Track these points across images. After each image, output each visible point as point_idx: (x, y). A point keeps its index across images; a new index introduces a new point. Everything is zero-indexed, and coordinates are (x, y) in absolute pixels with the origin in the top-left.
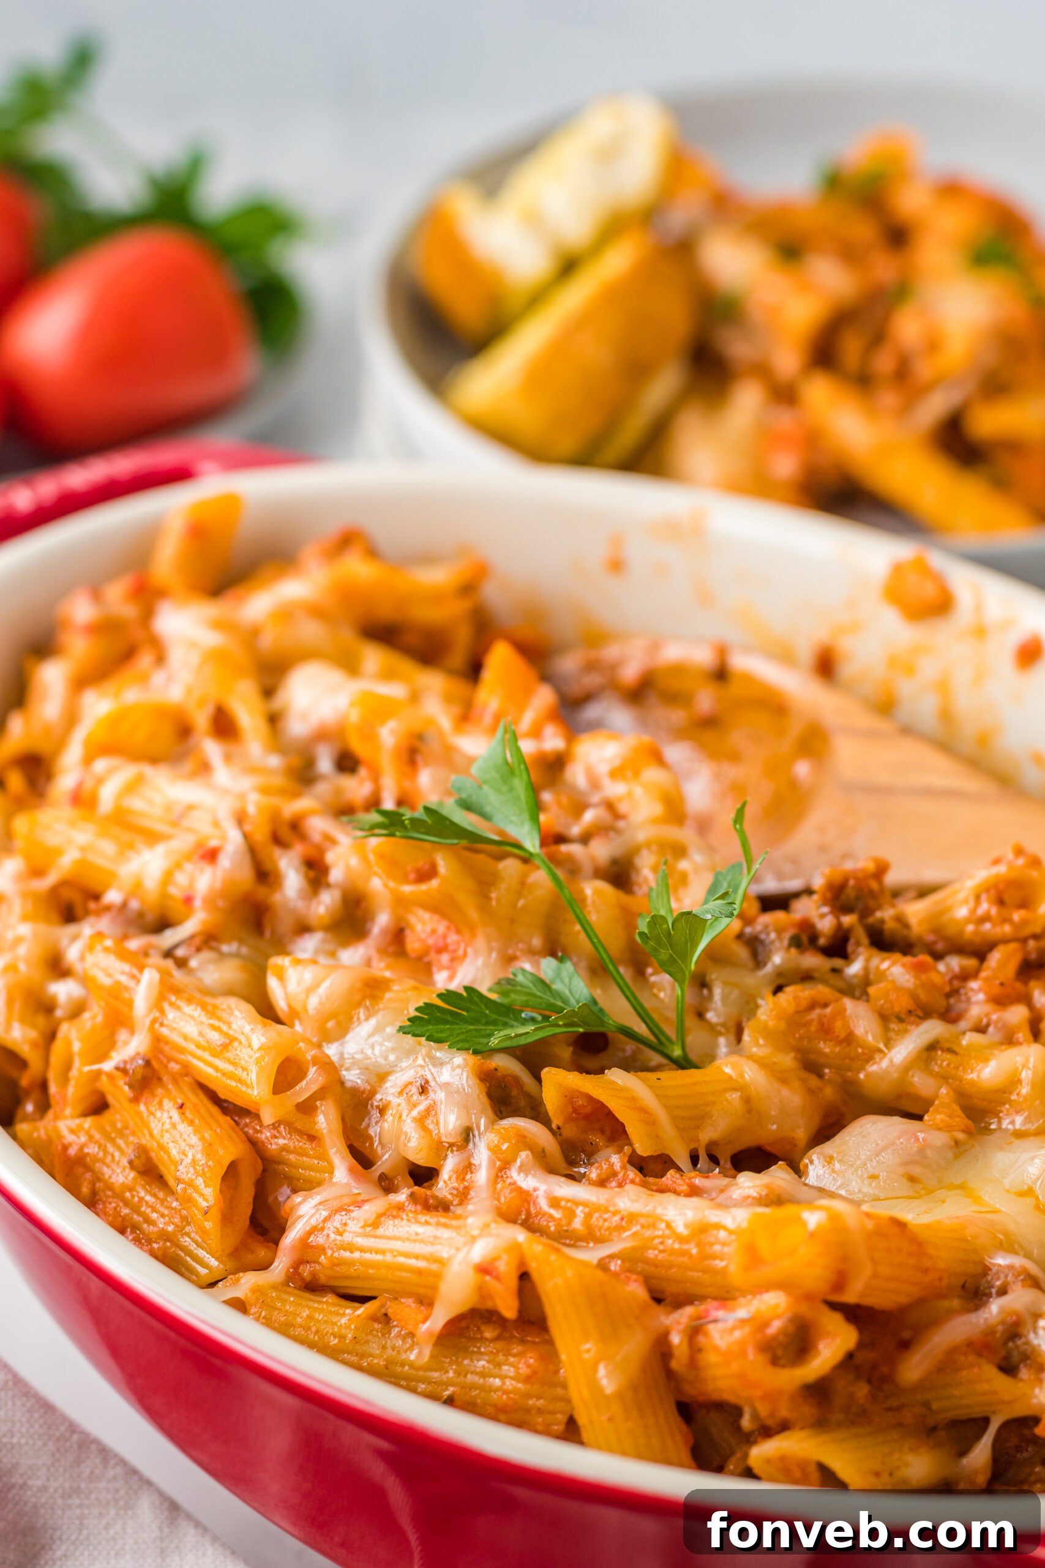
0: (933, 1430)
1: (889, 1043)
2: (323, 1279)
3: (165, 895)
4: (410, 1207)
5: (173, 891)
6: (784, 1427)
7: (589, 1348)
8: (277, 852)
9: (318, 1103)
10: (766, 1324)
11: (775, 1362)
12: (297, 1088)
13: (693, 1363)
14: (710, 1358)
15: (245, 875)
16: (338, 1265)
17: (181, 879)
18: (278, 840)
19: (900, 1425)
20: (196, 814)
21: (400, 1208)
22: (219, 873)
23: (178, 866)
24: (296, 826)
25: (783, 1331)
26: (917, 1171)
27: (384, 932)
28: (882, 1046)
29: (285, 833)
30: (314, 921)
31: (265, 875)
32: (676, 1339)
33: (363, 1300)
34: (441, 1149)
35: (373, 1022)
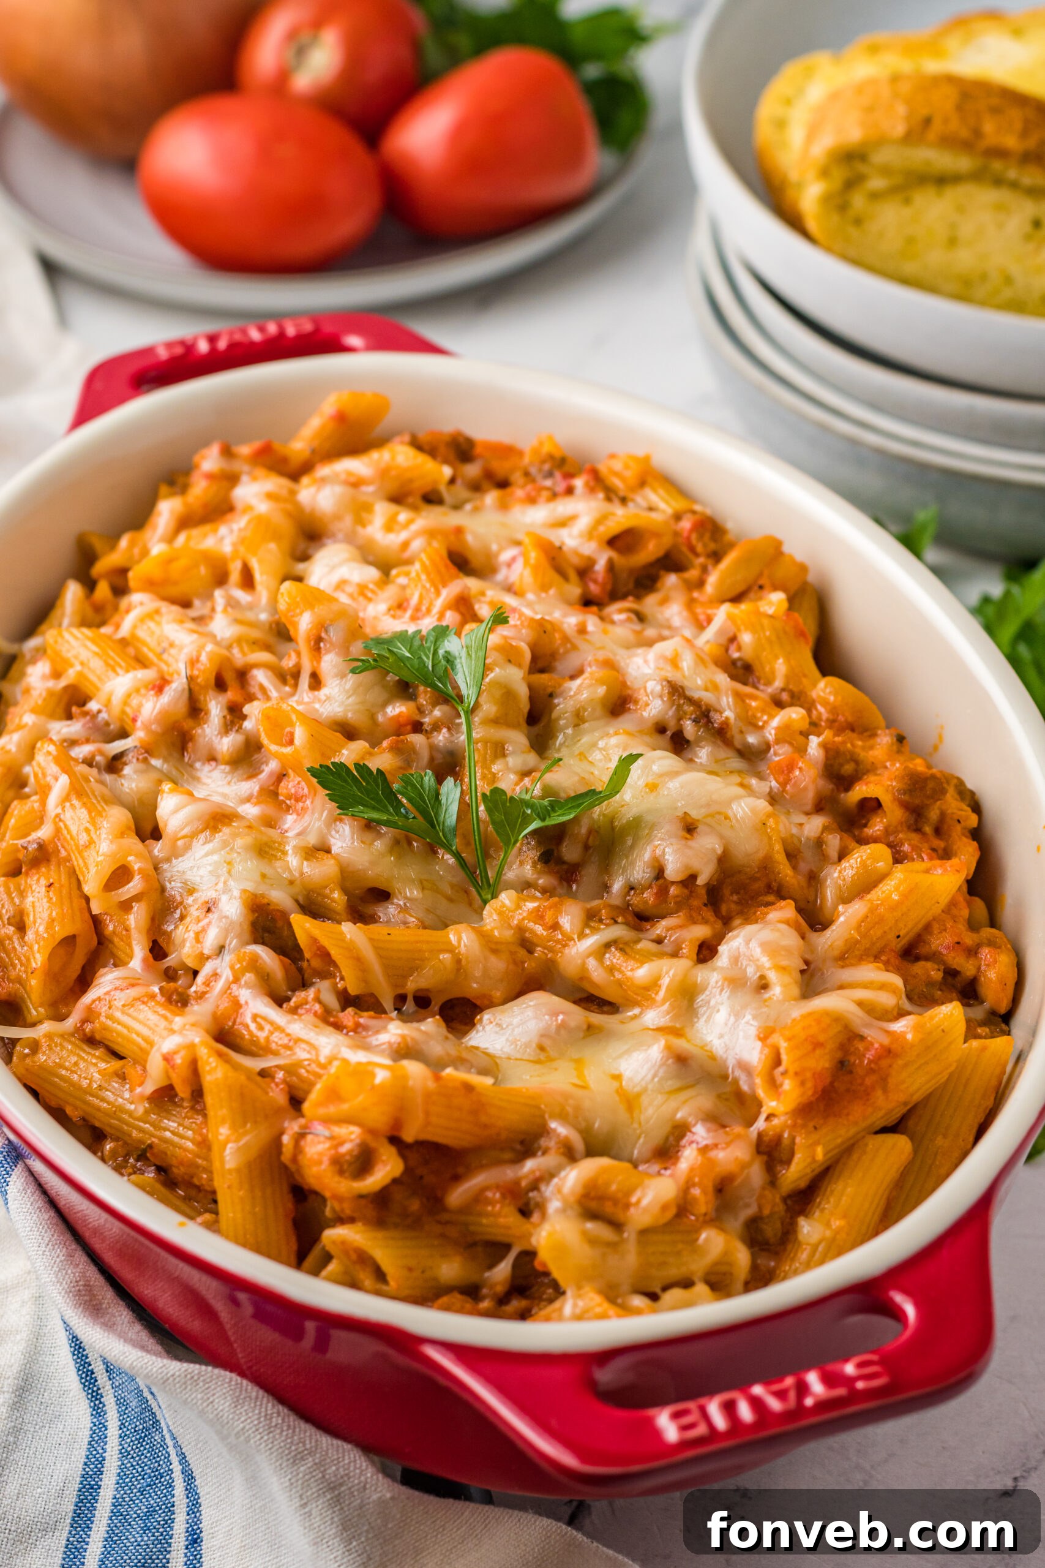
0: (472, 1245)
1: (582, 936)
2: (98, 1037)
3: (123, 712)
4: (159, 997)
5: (128, 710)
6: (351, 1220)
7: (224, 1131)
8: (211, 693)
9: (134, 904)
10: (342, 1144)
11: (341, 1172)
12: (120, 891)
13: (294, 1159)
14: (303, 1160)
15: (182, 707)
16: (104, 1029)
17: (135, 702)
18: (220, 684)
19: (443, 1236)
20: (173, 651)
21: (153, 997)
22: (158, 706)
23: (137, 691)
24: (242, 675)
25: (350, 1152)
26: (547, 1043)
27: (271, 774)
28: (575, 937)
29: (230, 678)
30: (219, 757)
31: (195, 710)
32: (286, 1139)
33: (121, 1058)
34: (203, 958)
35: (209, 847)
